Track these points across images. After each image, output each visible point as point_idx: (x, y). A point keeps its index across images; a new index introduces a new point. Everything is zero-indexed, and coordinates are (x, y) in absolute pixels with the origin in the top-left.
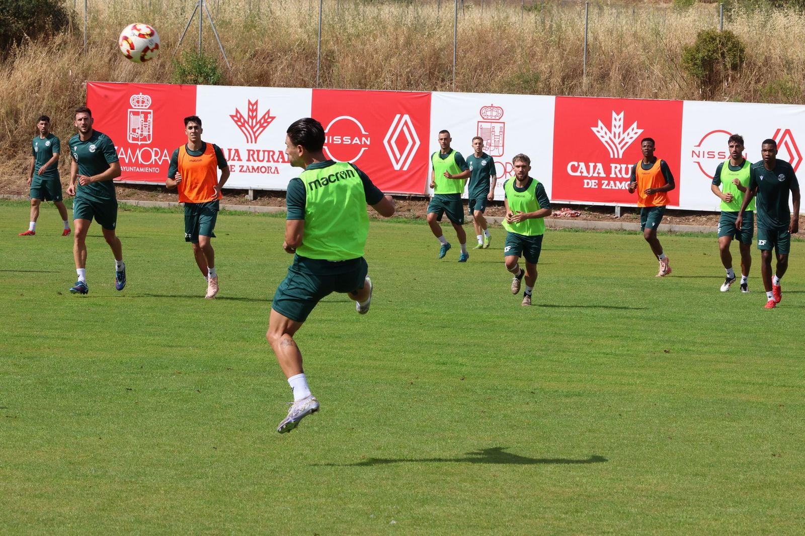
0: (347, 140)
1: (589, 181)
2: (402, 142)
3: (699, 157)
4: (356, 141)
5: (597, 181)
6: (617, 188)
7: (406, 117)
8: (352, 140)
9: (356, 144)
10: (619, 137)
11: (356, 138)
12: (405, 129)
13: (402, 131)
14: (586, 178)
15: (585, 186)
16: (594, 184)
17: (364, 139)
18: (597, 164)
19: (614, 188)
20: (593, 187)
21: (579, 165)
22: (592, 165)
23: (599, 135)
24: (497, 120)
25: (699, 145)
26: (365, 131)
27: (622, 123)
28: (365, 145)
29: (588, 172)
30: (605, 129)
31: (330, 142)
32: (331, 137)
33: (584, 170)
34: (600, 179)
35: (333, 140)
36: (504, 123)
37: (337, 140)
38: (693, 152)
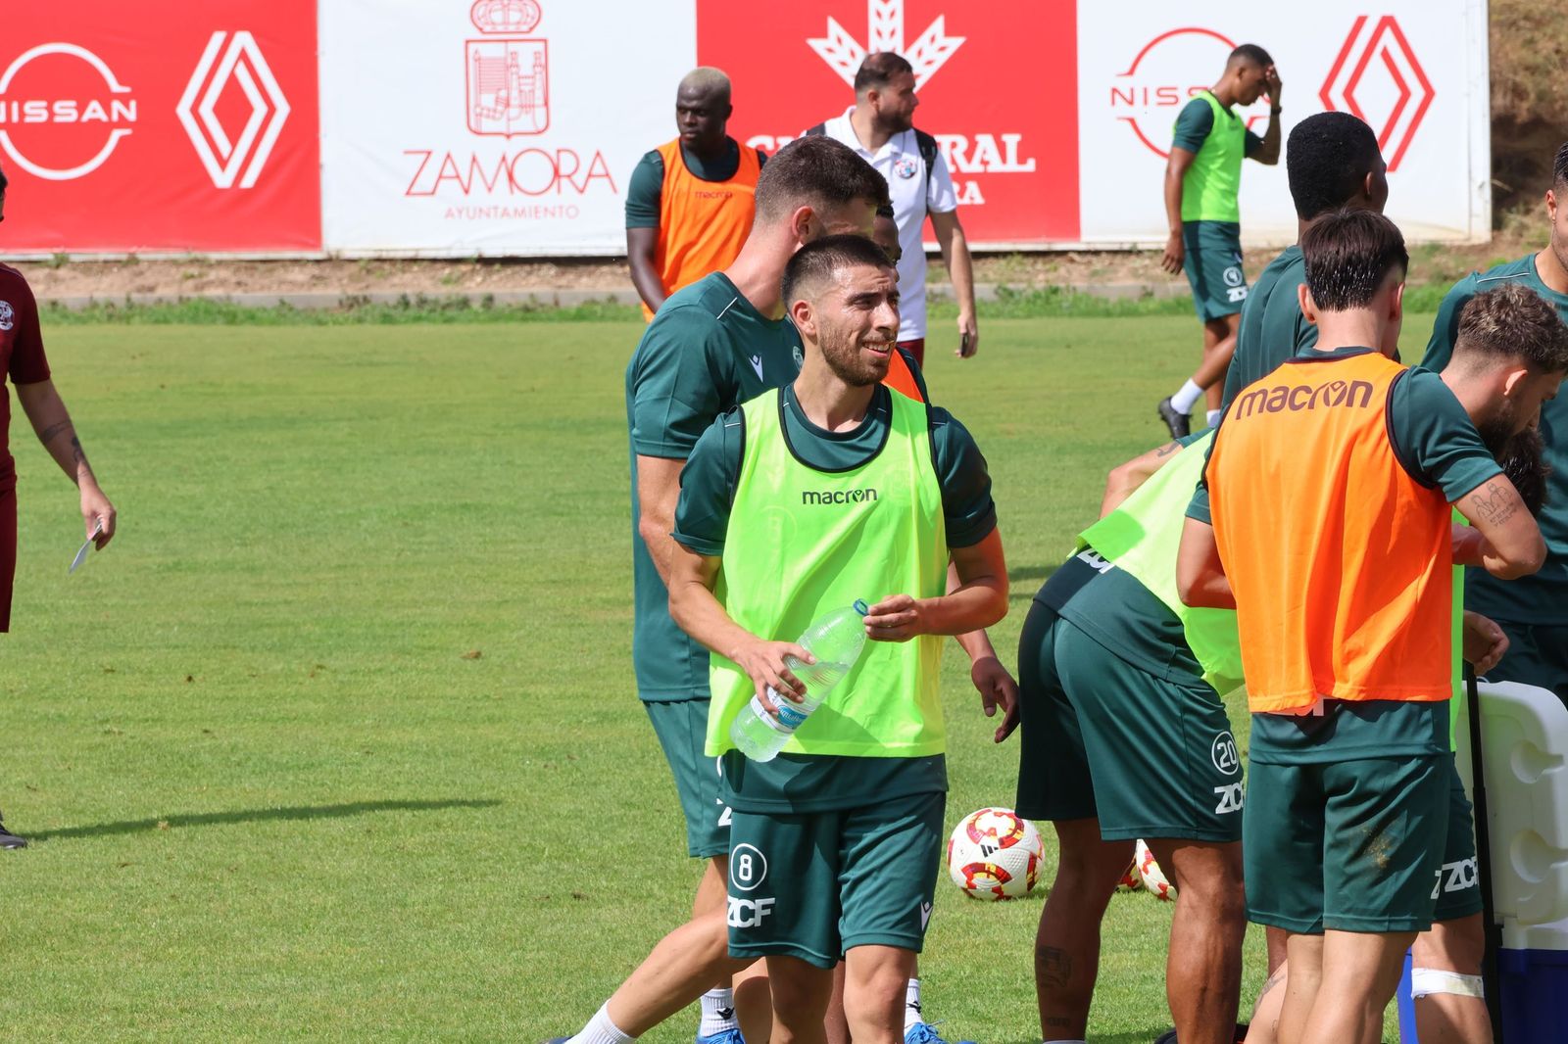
0: (66, 111)
2: (233, 110)
3: (1131, 103)
4: (94, 111)
7: (244, 40)
8: (81, 109)
9: (95, 122)
11: (94, 105)
12: (242, 74)
13: (232, 80)
17: (116, 106)
24: (524, 35)
25: (1131, 72)
26: (121, 82)
27: (898, 22)
28: (122, 122)
30: (849, 41)
31: (15, 118)
32: (15, 106)
35: (22, 114)
36: (545, 41)
37: (35, 111)
38: (1114, 91)
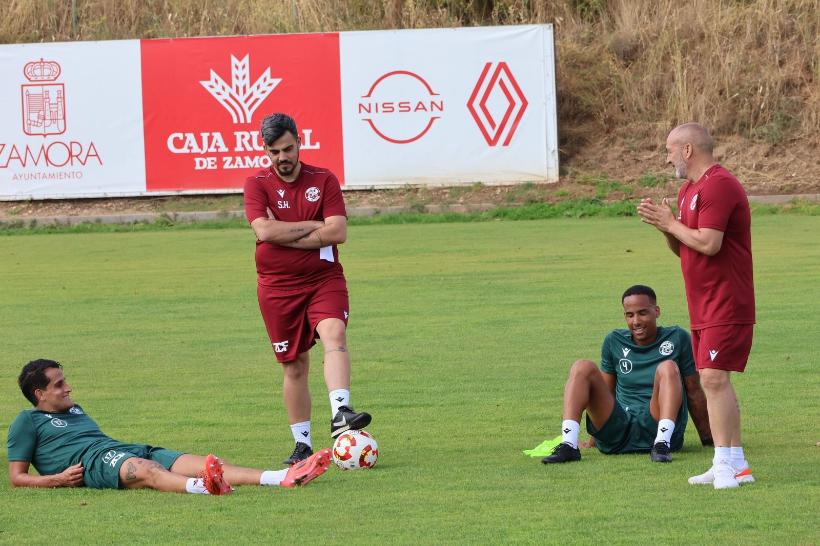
1: (203, 159)
5: (215, 159)
6: (247, 166)
10: (244, 92)
14: (198, 155)
15: (198, 167)
16: (210, 163)
18: (214, 134)
19: (242, 166)
20: (210, 167)
21: (185, 138)
22: (205, 136)
23: (213, 92)
24: (51, 82)
29: (200, 145)
30: (221, 82)
33: (194, 144)
34: (219, 156)
36: (63, 85)
38: (360, 105)
